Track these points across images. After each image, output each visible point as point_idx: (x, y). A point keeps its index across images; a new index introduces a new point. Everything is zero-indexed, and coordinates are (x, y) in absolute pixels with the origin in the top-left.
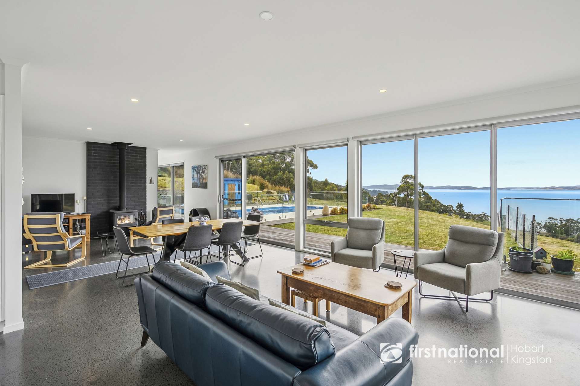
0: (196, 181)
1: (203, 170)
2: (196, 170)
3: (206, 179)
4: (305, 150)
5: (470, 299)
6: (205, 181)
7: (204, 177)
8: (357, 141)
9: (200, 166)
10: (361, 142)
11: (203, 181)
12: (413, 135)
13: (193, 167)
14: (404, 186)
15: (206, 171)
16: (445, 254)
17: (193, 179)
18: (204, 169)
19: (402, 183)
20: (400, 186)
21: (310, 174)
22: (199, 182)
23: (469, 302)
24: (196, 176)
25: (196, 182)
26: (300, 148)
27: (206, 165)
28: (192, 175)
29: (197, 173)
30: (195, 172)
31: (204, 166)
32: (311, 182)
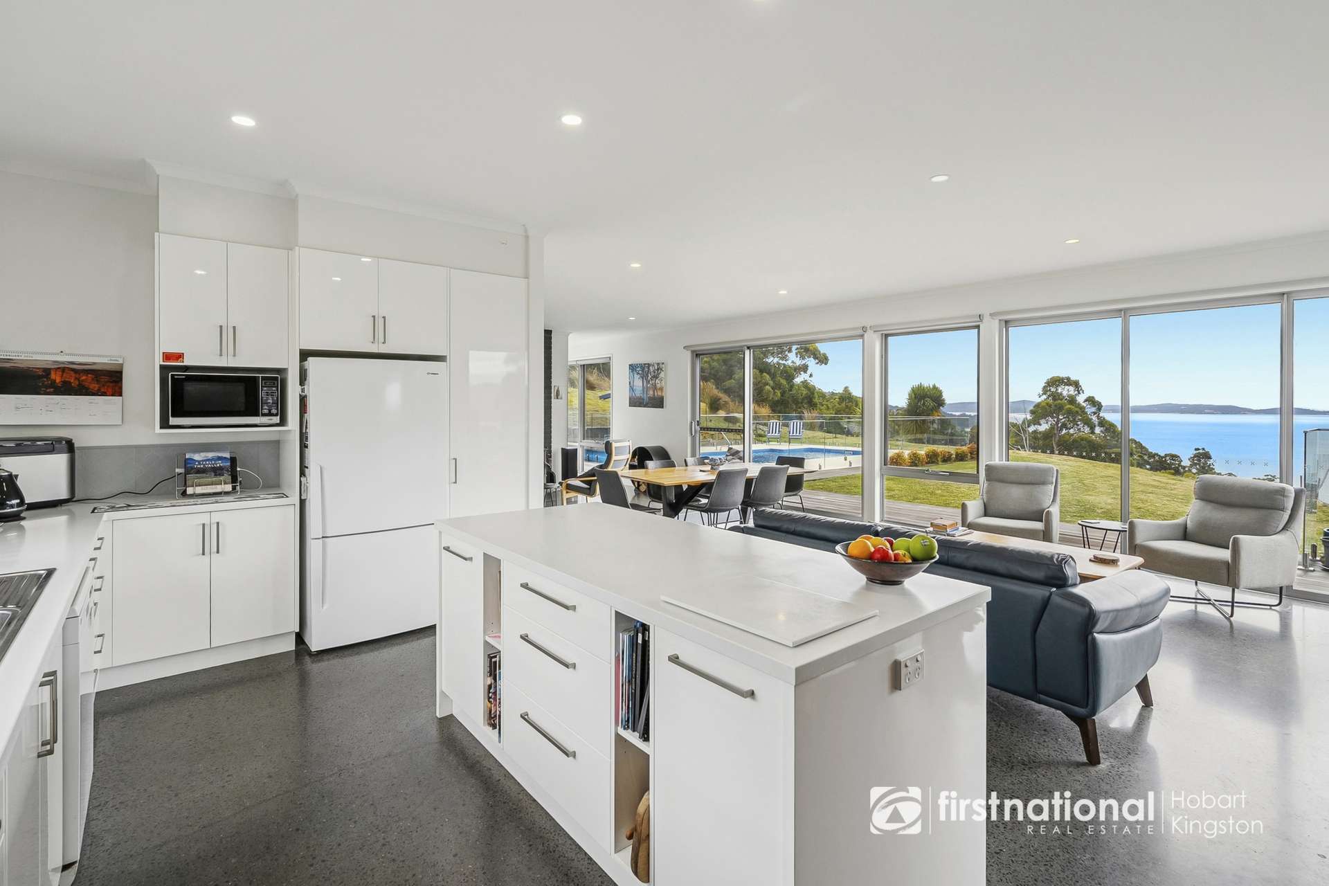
0: (638, 393)
1: (655, 372)
2: (640, 372)
3: (661, 389)
4: (886, 335)
5: (1237, 603)
6: (660, 394)
7: (658, 386)
8: (1000, 320)
9: (648, 364)
10: (1006, 322)
11: (656, 394)
12: (1120, 310)
13: (633, 368)
14: (1047, 404)
15: (662, 375)
16: (1188, 526)
17: (632, 388)
18: (658, 369)
19: (1044, 397)
20: (1038, 406)
21: (811, 376)
22: (645, 395)
23: (1235, 608)
24: (638, 383)
25: (639, 395)
26: (875, 331)
27: (663, 363)
28: (630, 383)
29: (643, 378)
30: (637, 377)
31: (658, 364)
32: (813, 394)
